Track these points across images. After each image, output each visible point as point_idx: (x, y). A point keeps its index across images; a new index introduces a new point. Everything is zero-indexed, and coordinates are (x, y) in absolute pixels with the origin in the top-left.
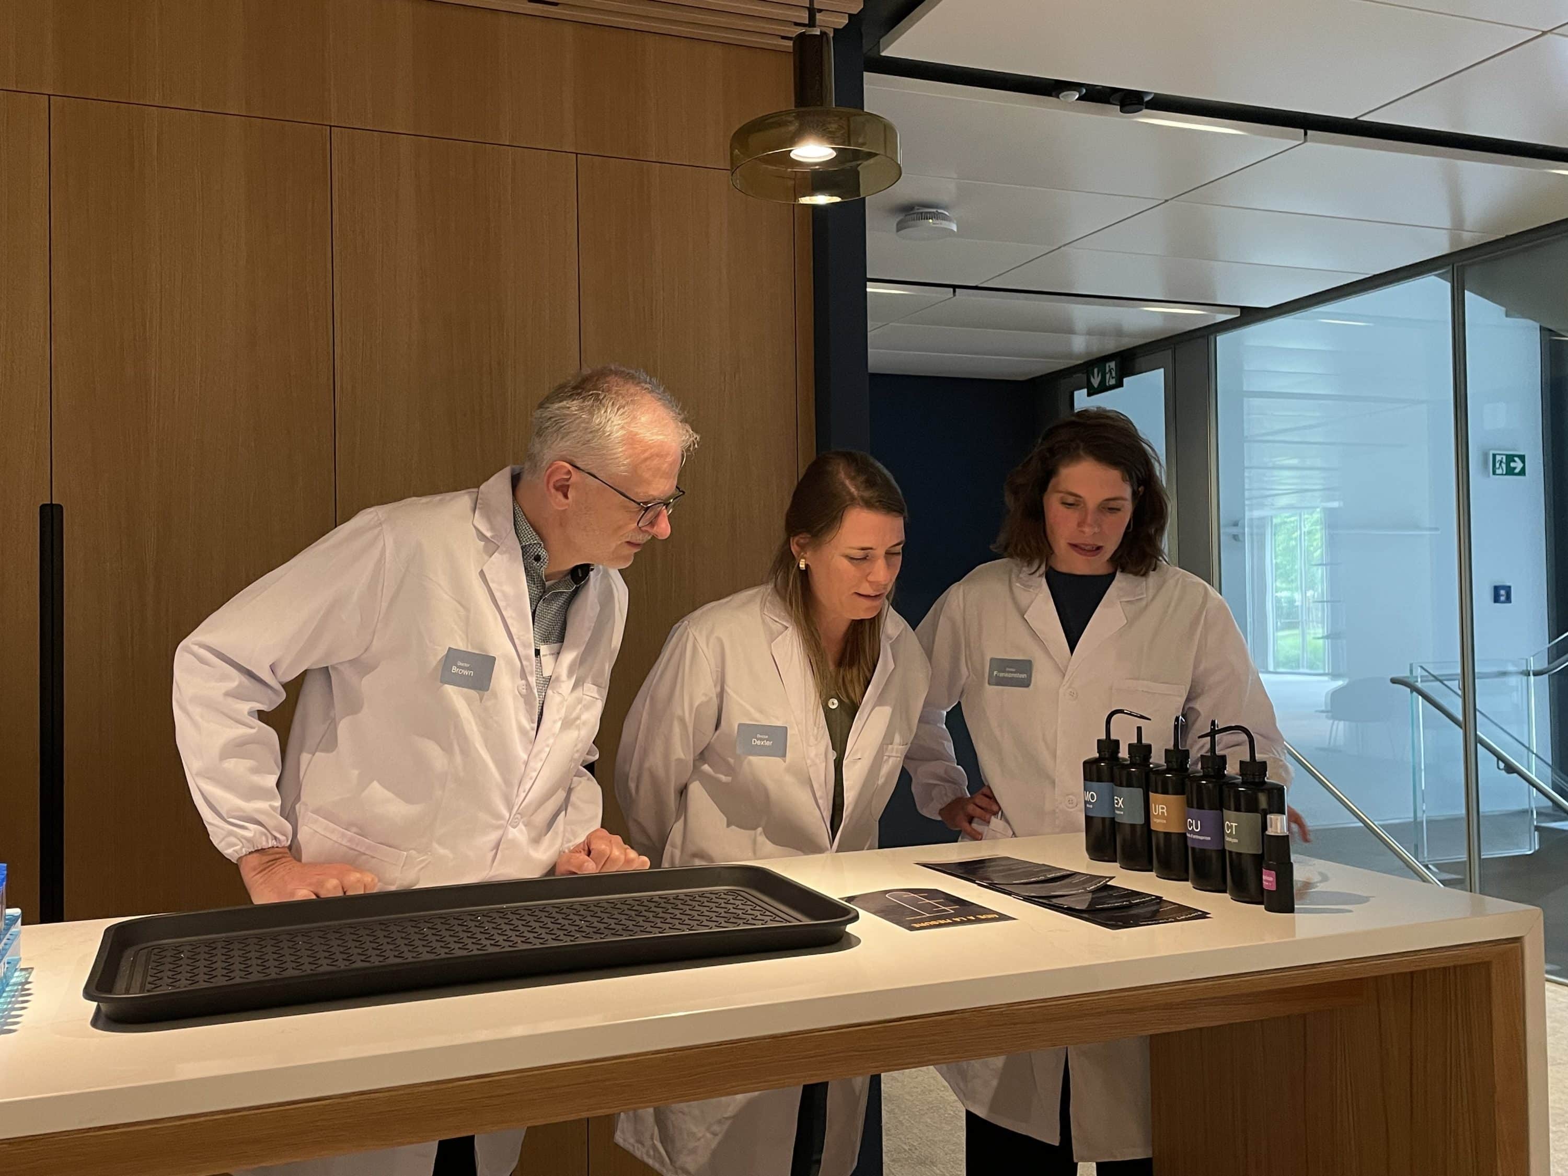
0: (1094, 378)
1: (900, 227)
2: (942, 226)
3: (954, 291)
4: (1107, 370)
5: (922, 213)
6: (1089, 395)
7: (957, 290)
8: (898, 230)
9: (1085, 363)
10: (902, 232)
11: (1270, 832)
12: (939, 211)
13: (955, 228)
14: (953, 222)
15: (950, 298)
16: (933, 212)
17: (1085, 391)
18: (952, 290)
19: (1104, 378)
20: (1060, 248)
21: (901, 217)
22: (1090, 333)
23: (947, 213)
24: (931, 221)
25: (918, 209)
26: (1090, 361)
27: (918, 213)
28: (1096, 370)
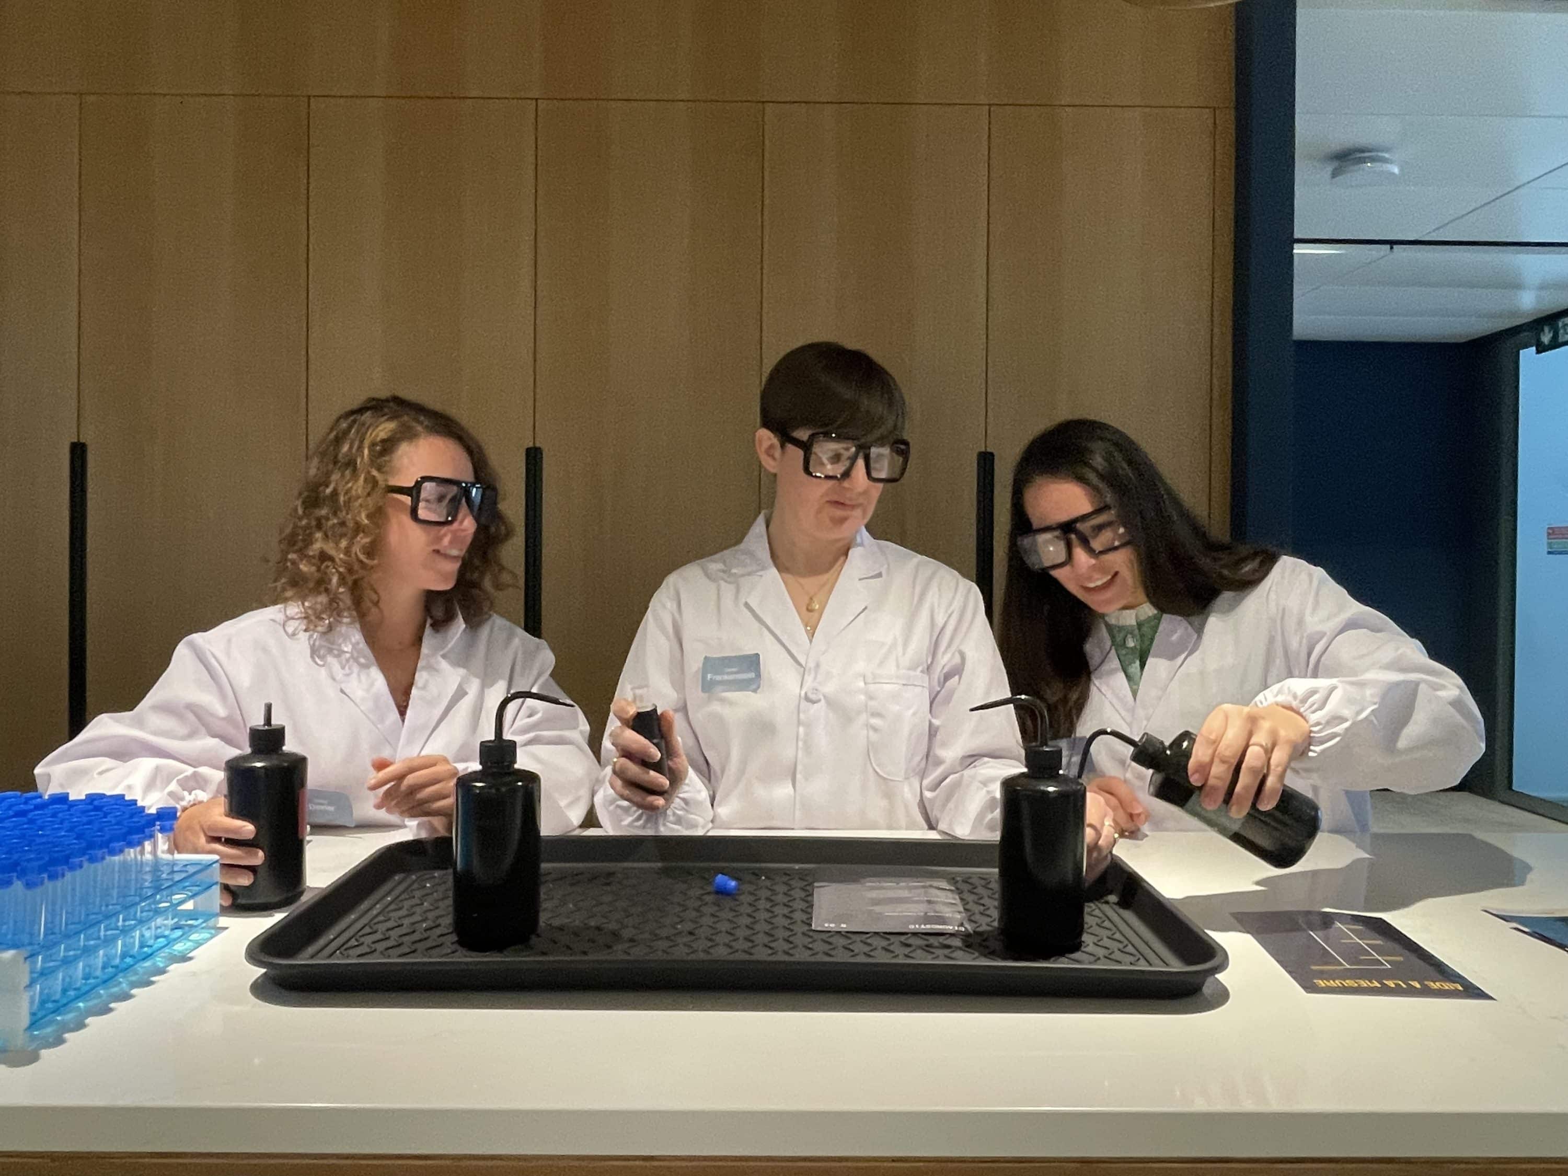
0: (1544, 335)
1: (1334, 175)
2: (1382, 169)
3: (1392, 248)
4: (1560, 326)
5: (1358, 158)
6: (1538, 352)
8: (1332, 178)
9: (1534, 321)
10: (1337, 178)
12: (1380, 154)
13: (1396, 170)
14: (1393, 165)
15: (1385, 256)
16: (1372, 157)
19: (1555, 337)
20: (1515, 190)
21: (1336, 164)
23: (1386, 156)
24: (1369, 165)
25: (1354, 155)
26: (1539, 319)
27: (1355, 158)
28: (1546, 329)
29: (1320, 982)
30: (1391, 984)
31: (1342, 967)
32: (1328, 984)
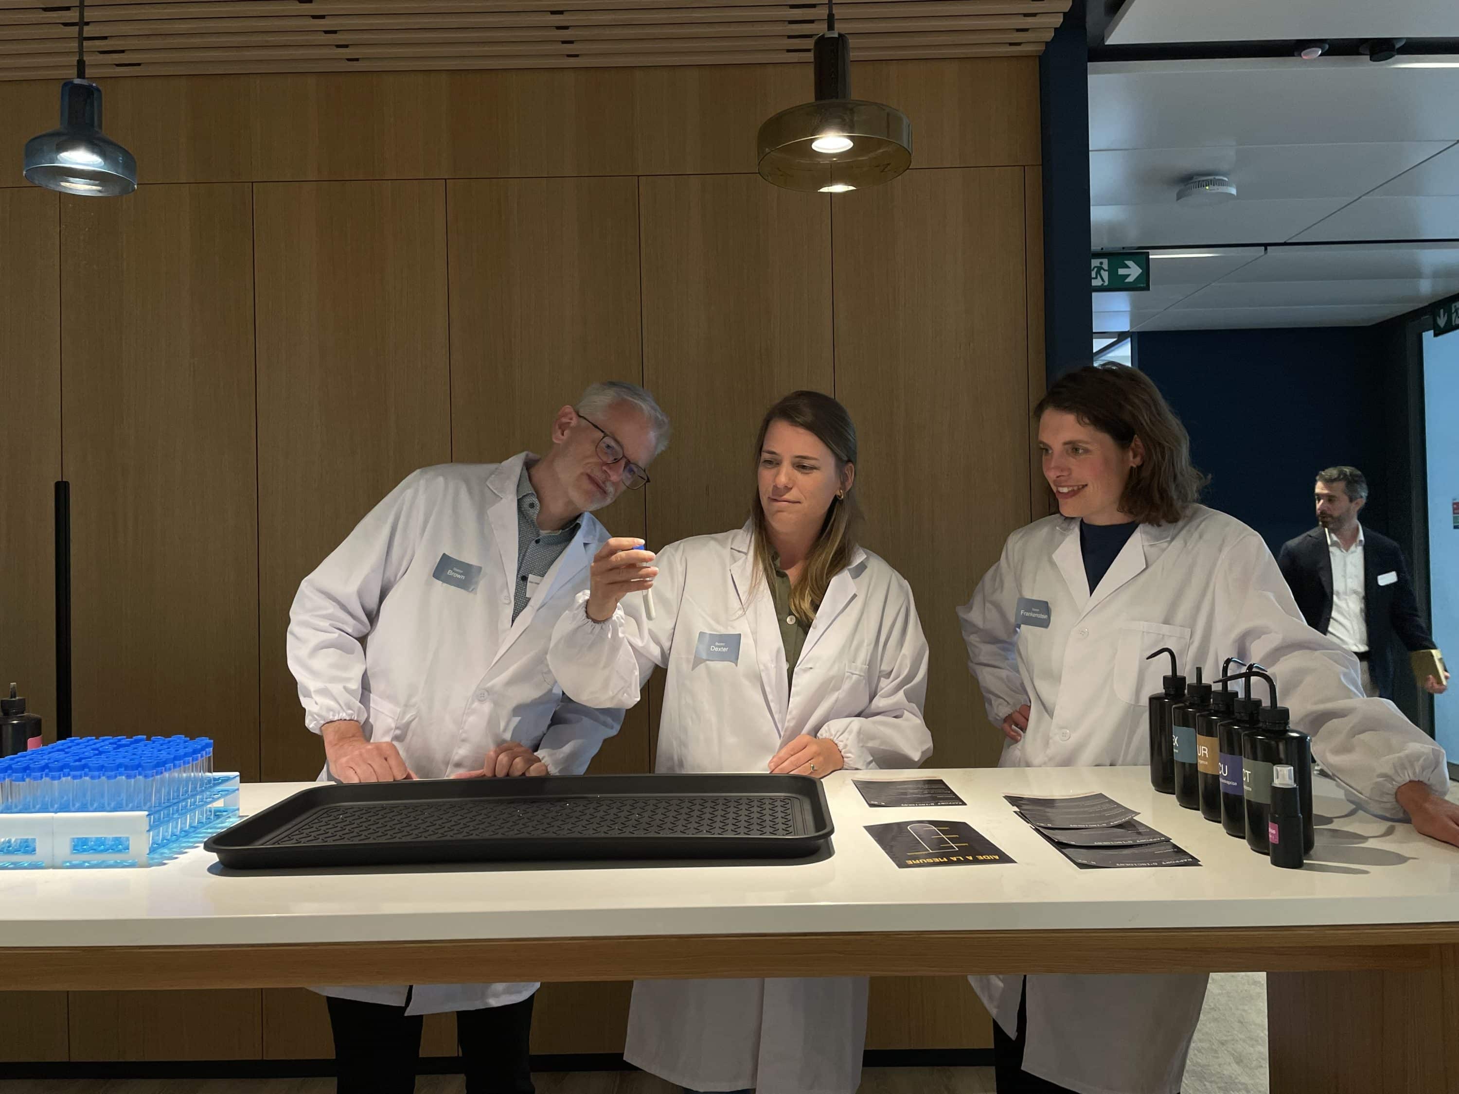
0: (1440, 317)
1: (1179, 197)
2: (1219, 191)
3: (1266, 249)
4: (1453, 310)
5: (1199, 181)
6: (1436, 335)
7: (1269, 248)
8: (1178, 199)
9: (1430, 305)
10: (1179, 201)
11: (1277, 783)
12: (1217, 177)
13: (1233, 191)
14: (1230, 186)
15: (1262, 256)
16: (1211, 180)
17: (1431, 332)
18: (1263, 248)
19: (1449, 320)
20: (1360, 197)
21: (1180, 187)
22: (1436, 275)
23: (1226, 179)
24: (1207, 188)
25: (1196, 178)
26: (1435, 303)
27: (1196, 182)
28: (1442, 311)
29: (910, 861)
30: (955, 859)
31: (927, 852)
32: (914, 862)
